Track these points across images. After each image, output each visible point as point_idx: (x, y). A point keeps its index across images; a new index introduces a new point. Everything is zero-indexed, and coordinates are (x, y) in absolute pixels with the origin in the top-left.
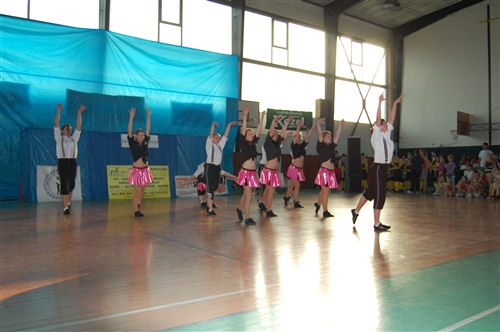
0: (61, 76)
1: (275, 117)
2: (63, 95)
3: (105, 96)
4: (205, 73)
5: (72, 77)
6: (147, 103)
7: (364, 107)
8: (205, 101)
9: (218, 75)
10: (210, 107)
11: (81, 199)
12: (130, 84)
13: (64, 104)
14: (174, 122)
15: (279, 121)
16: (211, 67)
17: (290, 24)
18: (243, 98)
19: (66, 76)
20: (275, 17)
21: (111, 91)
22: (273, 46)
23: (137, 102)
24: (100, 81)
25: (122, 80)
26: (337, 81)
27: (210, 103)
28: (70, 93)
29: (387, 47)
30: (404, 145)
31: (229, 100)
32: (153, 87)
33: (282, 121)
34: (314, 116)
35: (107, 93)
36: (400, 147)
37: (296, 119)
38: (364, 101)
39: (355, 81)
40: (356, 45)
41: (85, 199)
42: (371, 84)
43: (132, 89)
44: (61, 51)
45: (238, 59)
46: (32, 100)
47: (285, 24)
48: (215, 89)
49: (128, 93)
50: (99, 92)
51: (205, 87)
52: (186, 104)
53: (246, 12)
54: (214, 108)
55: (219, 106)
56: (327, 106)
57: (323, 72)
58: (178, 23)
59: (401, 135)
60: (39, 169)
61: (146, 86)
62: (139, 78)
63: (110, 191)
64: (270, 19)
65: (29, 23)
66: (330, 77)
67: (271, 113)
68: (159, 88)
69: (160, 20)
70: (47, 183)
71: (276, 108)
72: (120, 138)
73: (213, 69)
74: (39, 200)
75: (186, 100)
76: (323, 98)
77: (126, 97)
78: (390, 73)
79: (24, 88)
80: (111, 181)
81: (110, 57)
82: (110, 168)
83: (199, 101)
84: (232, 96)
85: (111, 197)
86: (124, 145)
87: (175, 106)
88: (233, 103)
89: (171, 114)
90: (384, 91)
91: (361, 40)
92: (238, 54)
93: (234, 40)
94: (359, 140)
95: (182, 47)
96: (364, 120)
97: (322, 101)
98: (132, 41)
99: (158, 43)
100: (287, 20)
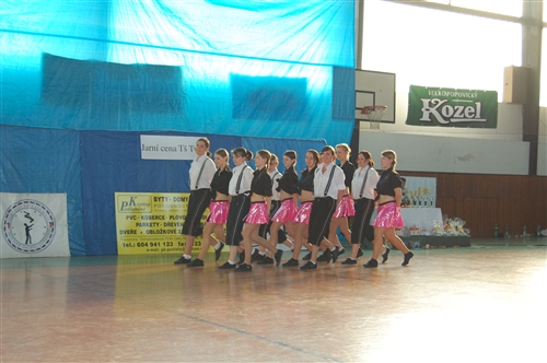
0: (33, 29)
2: (36, 64)
3: (111, 64)
4: (292, 21)
5: (51, 31)
6: (187, 76)
8: (294, 73)
9: (318, 24)
10: (302, 83)
11: (67, 253)
12: (155, 41)
13: (38, 81)
14: (236, 113)
15: (433, 110)
16: (305, 10)
18: (363, 68)
19: (41, 30)
21: (121, 56)
23: (170, 73)
24: (102, 38)
27: (301, 76)
28: (49, 60)
31: (337, 70)
32: (198, 48)
33: (439, 110)
34: (500, 99)
35: (114, 61)
37: (465, 105)
41: (74, 255)
43: (159, 52)
50: (101, 59)
52: (257, 78)
54: (309, 86)
55: (319, 82)
56: (525, 81)
57: (519, 14)
62: (172, 32)
63: (121, 239)
66: (533, 25)
67: (417, 95)
68: (211, 50)
70: (7, 224)
71: (426, 85)
72: (138, 142)
73: (307, 14)
75: (257, 71)
76: (519, 64)
77: (149, 67)
80: (122, 222)
82: (121, 198)
83: (282, 72)
84: (343, 64)
85: (122, 250)
86: (145, 155)
87: (239, 83)
88: (345, 77)
89: (228, 98)
97: (514, 68)
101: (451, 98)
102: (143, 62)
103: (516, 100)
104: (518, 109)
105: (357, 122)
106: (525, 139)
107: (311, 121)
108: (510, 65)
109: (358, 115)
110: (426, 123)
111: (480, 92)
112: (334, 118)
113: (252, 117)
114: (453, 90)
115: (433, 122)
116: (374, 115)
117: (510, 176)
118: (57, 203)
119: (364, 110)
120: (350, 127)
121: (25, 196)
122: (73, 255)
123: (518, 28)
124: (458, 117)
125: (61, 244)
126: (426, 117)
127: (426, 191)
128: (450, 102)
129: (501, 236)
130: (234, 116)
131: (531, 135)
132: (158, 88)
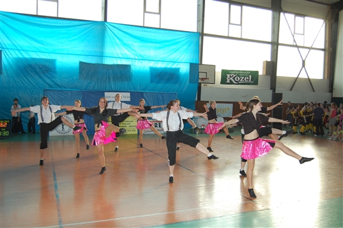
0: (76, 53)
1: (228, 76)
2: (77, 65)
3: (104, 65)
4: (174, 47)
5: (82, 53)
6: (133, 68)
7: (304, 65)
8: (175, 66)
9: (185, 47)
10: (178, 70)
12: (121, 56)
13: (78, 70)
14: (152, 81)
15: (231, 79)
16: (179, 42)
17: (244, 7)
18: (203, 63)
19: (79, 53)
20: (232, 3)
21: (108, 61)
22: (229, 23)
23: (127, 67)
24: (102, 56)
25: (115, 55)
26: (279, 46)
27: (178, 67)
28: (83, 65)
29: (325, 19)
30: (336, 95)
31: (192, 65)
32: (137, 58)
33: (234, 79)
34: (260, 73)
35: (106, 63)
36: (334, 96)
37: (245, 77)
38: (304, 62)
39: (296, 46)
40: (299, 19)
42: (310, 48)
43: (123, 60)
44: (76, 37)
45: (202, 34)
46: (57, 70)
47: (239, 7)
48: (182, 57)
49: (119, 62)
50: (99, 62)
51: (174, 56)
52: (160, 68)
54: (181, 71)
55: (184, 69)
56: (271, 67)
58: (158, 12)
59: (334, 87)
61: (133, 57)
62: (127, 52)
64: (227, 4)
65: (55, 21)
66: (275, 44)
67: (225, 73)
68: (141, 58)
69: (145, 11)
71: (228, 69)
72: (104, 95)
75: (160, 66)
76: (269, 60)
77: (118, 65)
78: (327, 40)
79: (53, 62)
81: (107, 39)
83: (170, 66)
84: (194, 62)
87: (153, 70)
88: (195, 67)
89: (149, 76)
90: (323, 53)
91: (303, 15)
92: (201, 32)
93: (198, 21)
94: (281, 94)
95: (160, 29)
96: (303, 76)
97: (267, 62)
98: (122, 27)
99: (143, 27)
100: (241, 4)
101: (239, 74)
102: (116, 63)
103: (267, 74)
104: (269, 78)
105: (200, 84)
106: (271, 89)
107: (181, 83)
108: (265, 60)
109: (200, 81)
110: (228, 84)
111: (251, 71)
112: (190, 82)
113: (158, 82)
114: (239, 71)
115: (231, 83)
116: (205, 81)
119: (202, 79)
120: (197, 85)
123: (269, 46)
124: (242, 81)
126: (228, 81)
127: (228, 109)
128: (238, 75)
130: (151, 82)
131: (273, 87)
132: (122, 72)
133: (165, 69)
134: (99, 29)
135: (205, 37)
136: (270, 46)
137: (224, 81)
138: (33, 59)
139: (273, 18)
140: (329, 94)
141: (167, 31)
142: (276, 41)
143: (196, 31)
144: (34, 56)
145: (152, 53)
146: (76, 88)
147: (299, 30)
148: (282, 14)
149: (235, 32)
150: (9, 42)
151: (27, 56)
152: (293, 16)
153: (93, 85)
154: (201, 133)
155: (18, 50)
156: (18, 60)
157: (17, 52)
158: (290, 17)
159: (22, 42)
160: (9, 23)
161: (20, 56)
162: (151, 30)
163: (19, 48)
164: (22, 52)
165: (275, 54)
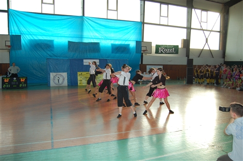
0: (66, 36)
1: (160, 48)
2: (67, 43)
3: (83, 43)
4: (126, 31)
5: (70, 36)
6: (101, 44)
7: (207, 42)
8: (127, 43)
9: (133, 31)
10: (129, 45)
11: (67, 85)
12: (93, 37)
13: (67, 47)
14: (112, 52)
15: (162, 50)
16: (129, 28)
17: (169, 6)
18: (144, 41)
20: (161, 3)
21: (86, 41)
22: (160, 16)
23: (97, 44)
24: (82, 37)
25: (90, 36)
26: (191, 30)
27: (128, 43)
28: (69, 42)
29: (220, 12)
30: (227, 60)
31: (137, 42)
32: (103, 38)
33: (163, 50)
34: (180, 47)
35: (84, 42)
36: (225, 60)
37: (170, 49)
38: (207, 39)
39: (202, 30)
40: (204, 13)
42: (211, 31)
43: (95, 39)
44: (65, 26)
45: (143, 23)
46: (55, 46)
47: (167, 6)
48: (131, 37)
49: (92, 41)
50: (80, 41)
51: (126, 37)
52: (118, 44)
53: (146, 2)
55: (133, 45)
56: (187, 43)
57: (186, 26)
58: (116, 9)
59: (226, 55)
60: (51, 74)
61: (100, 38)
62: (97, 35)
63: (79, 82)
64: (159, 4)
65: (53, 16)
66: (189, 29)
67: (158, 47)
68: (106, 38)
69: (108, 9)
70: (54, 79)
71: (160, 44)
72: (83, 61)
74: (51, 86)
75: (118, 43)
76: (185, 38)
77: (92, 43)
78: (222, 25)
79: (52, 41)
80: (79, 78)
81: (85, 27)
82: (79, 73)
83: (123, 43)
84: (139, 40)
85: (79, 84)
86: (84, 64)
87: (113, 45)
88: (139, 43)
89: (111, 49)
90: (219, 34)
91: (207, 10)
92: (142, 21)
93: (141, 15)
94: (192, 59)
95: (117, 20)
96: (206, 48)
97: (184, 40)
98: (94, 19)
99: (107, 19)
100: (168, 4)
101: (166, 47)
102: (90, 42)
103: (184, 47)
104: (185, 49)
105: (142, 53)
106: (186, 56)
107: (130, 54)
108: (182, 39)
109: (142, 52)
111: (174, 46)
112: (136, 53)
113: (116, 53)
114: (167, 45)
115: (162, 53)
116: (146, 52)
117: (182, 65)
118: (65, 75)
119: (144, 51)
120: (140, 55)
121: (58, 73)
122: (68, 86)
124: (168, 52)
125: (66, 83)
126: (160, 52)
129: (179, 79)
131: (188, 55)
132: (94, 47)
133: (121, 44)
134: (80, 21)
135: (145, 25)
136: (185, 30)
137: (157, 52)
138: (40, 40)
139: (188, 12)
140: (223, 59)
141: (122, 22)
142: (189, 26)
143: (139, 21)
144: (41, 38)
145: (112, 35)
146: (66, 57)
147: (204, 19)
148: (193, 10)
149: (164, 21)
150: (25, 30)
151: (36, 38)
152: (200, 11)
153: (76, 55)
154: (143, 84)
155: (31, 35)
156: (31, 41)
157: (30, 36)
158: (198, 11)
159: (33, 30)
160: (25, 18)
161: (32, 38)
162: (111, 21)
163: (31, 33)
164: (33, 36)
165: (189, 34)
